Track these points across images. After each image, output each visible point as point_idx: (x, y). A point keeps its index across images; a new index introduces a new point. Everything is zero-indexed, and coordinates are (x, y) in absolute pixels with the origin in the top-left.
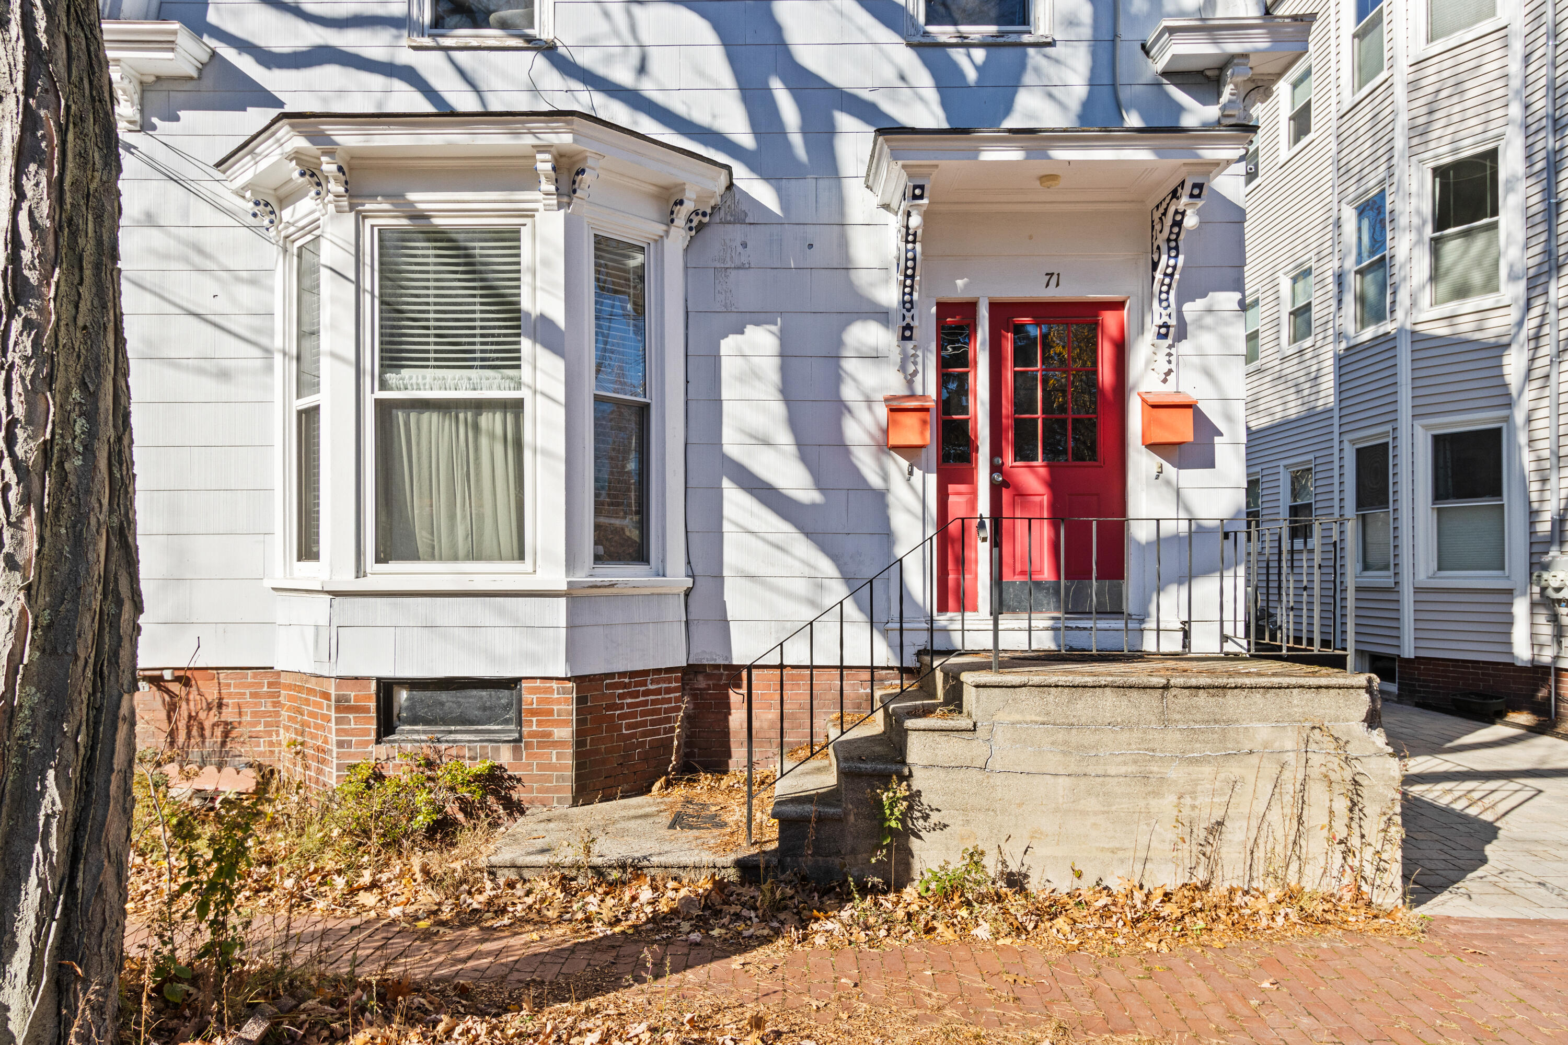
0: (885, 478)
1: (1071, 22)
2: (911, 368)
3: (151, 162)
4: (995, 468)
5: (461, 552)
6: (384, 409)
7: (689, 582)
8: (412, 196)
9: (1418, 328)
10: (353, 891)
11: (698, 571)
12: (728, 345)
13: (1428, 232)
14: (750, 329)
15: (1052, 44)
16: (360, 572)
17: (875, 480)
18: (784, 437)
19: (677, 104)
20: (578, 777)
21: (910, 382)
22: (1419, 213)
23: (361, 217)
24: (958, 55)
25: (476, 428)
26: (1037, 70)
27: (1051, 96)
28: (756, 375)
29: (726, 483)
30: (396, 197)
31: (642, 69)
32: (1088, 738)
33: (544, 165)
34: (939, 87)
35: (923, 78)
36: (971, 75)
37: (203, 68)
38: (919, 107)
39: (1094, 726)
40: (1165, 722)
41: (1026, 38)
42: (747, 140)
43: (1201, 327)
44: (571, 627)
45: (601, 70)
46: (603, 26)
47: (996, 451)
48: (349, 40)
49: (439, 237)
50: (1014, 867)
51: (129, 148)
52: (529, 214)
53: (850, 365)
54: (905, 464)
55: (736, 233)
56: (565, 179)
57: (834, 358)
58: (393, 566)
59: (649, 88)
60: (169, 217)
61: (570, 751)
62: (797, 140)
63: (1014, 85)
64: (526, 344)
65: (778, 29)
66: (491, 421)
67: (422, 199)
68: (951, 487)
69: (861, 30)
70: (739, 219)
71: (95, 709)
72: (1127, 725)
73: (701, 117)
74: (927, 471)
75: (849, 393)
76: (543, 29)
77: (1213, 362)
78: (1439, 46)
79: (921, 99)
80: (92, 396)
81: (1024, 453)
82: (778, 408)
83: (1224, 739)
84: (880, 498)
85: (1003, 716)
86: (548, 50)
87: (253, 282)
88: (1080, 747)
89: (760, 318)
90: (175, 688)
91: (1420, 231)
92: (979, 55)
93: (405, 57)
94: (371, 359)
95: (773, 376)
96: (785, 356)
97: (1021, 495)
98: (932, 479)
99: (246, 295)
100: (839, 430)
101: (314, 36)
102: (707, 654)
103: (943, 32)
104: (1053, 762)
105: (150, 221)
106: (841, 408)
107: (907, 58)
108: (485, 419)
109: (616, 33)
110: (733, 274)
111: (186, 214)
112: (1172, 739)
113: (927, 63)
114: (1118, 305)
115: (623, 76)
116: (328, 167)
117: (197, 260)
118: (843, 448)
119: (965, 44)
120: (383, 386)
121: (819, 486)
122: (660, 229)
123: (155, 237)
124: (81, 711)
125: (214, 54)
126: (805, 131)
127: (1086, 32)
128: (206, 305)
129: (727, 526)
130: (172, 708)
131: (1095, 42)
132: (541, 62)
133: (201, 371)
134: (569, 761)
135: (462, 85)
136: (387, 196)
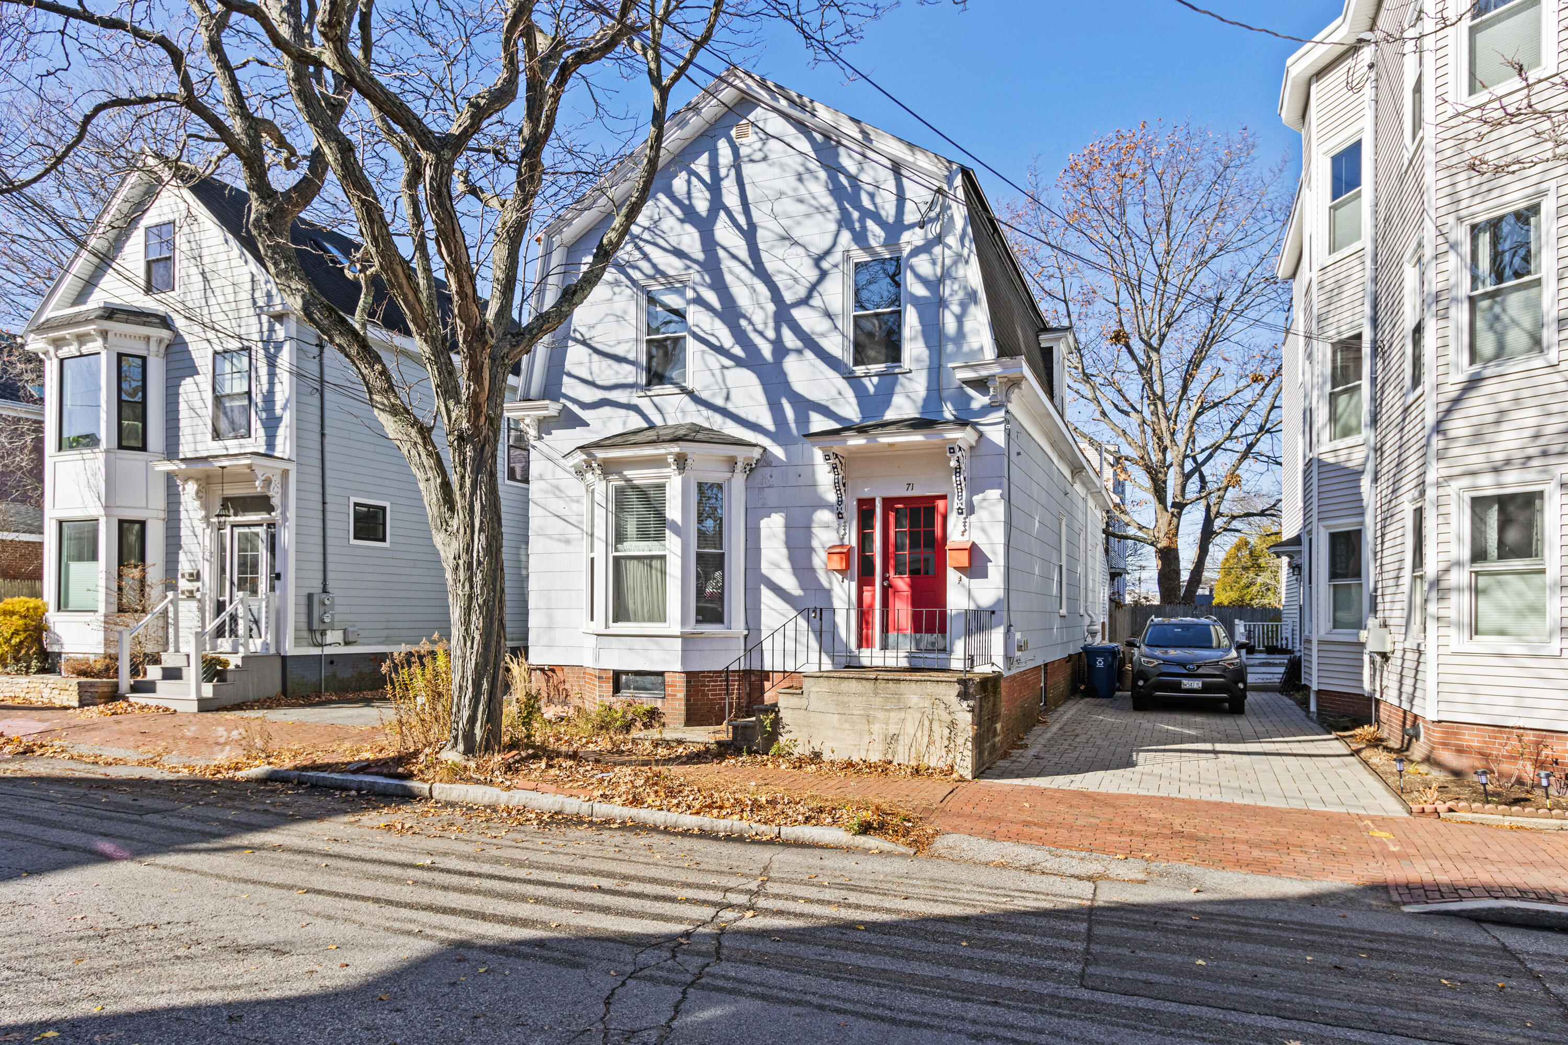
0: (831, 583)
1: (918, 360)
2: (842, 532)
3: (541, 452)
4: (885, 578)
5: (646, 618)
6: (617, 560)
7: (746, 632)
8: (625, 473)
9: (1322, 457)
10: (587, 743)
11: (751, 627)
12: (764, 523)
13: (1328, 388)
14: (773, 515)
15: (910, 372)
16: (607, 627)
17: (826, 584)
18: (787, 565)
19: (742, 413)
20: (687, 714)
21: (842, 539)
22: (1322, 374)
23: (608, 481)
24: (866, 381)
25: (651, 567)
26: (902, 385)
27: (908, 397)
28: (774, 535)
29: (762, 587)
30: (619, 473)
31: (727, 398)
32: (846, 699)
33: (671, 459)
34: (857, 397)
35: (849, 393)
36: (872, 390)
37: (560, 412)
38: (848, 407)
39: (848, 694)
40: (876, 694)
41: (897, 371)
42: (771, 427)
43: (981, 508)
44: (683, 650)
45: (711, 400)
46: (712, 380)
47: (885, 569)
48: (614, 395)
49: (635, 488)
50: (817, 750)
51: (534, 447)
52: (668, 477)
53: (816, 531)
54: (840, 577)
55: (767, 471)
56: (681, 462)
57: (808, 528)
58: (619, 624)
59: (730, 407)
60: (548, 476)
61: (683, 703)
62: (793, 426)
63: (891, 394)
64: (667, 532)
65: (784, 375)
66: (655, 563)
67: (629, 473)
68: (865, 588)
69: (821, 372)
70: (769, 464)
71: (495, 664)
72: (861, 695)
73: (752, 418)
74: (851, 580)
75: (815, 543)
76: (689, 385)
77: (987, 526)
78: (1337, 256)
79: (849, 403)
80: (495, 586)
81: (898, 572)
82: (784, 551)
83: (899, 700)
84: (828, 593)
85: (814, 689)
86: (691, 394)
87: (577, 501)
88: (842, 702)
89: (777, 509)
90: (550, 673)
91: (1321, 388)
92: (875, 380)
93: (635, 401)
94: (612, 539)
95: (782, 536)
96: (788, 527)
97: (896, 591)
98: (854, 585)
99: (575, 506)
100: (810, 561)
101: (599, 395)
102: (756, 666)
103: (860, 370)
104: (832, 708)
105: (541, 477)
106: (812, 550)
107: (842, 384)
108: (654, 563)
109: (717, 382)
110: (766, 490)
111: (554, 474)
112: (878, 701)
113: (851, 386)
114: (944, 497)
115: (719, 402)
116: (594, 465)
117: (557, 493)
118: (812, 570)
119: (867, 375)
120: (616, 550)
121: (802, 587)
122: (729, 475)
123: (542, 484)
124: (492, 665)
125: (564, 406)
126: (796, 422)
127: (926, 363)
128: (561, 512)
129: (763, 607)
130: (548, 681)
131: (930, 369)
132: (686, 399)
133: (559, 540)
134: (683, 708)
135: (656, 411)
136: (616, 473)
